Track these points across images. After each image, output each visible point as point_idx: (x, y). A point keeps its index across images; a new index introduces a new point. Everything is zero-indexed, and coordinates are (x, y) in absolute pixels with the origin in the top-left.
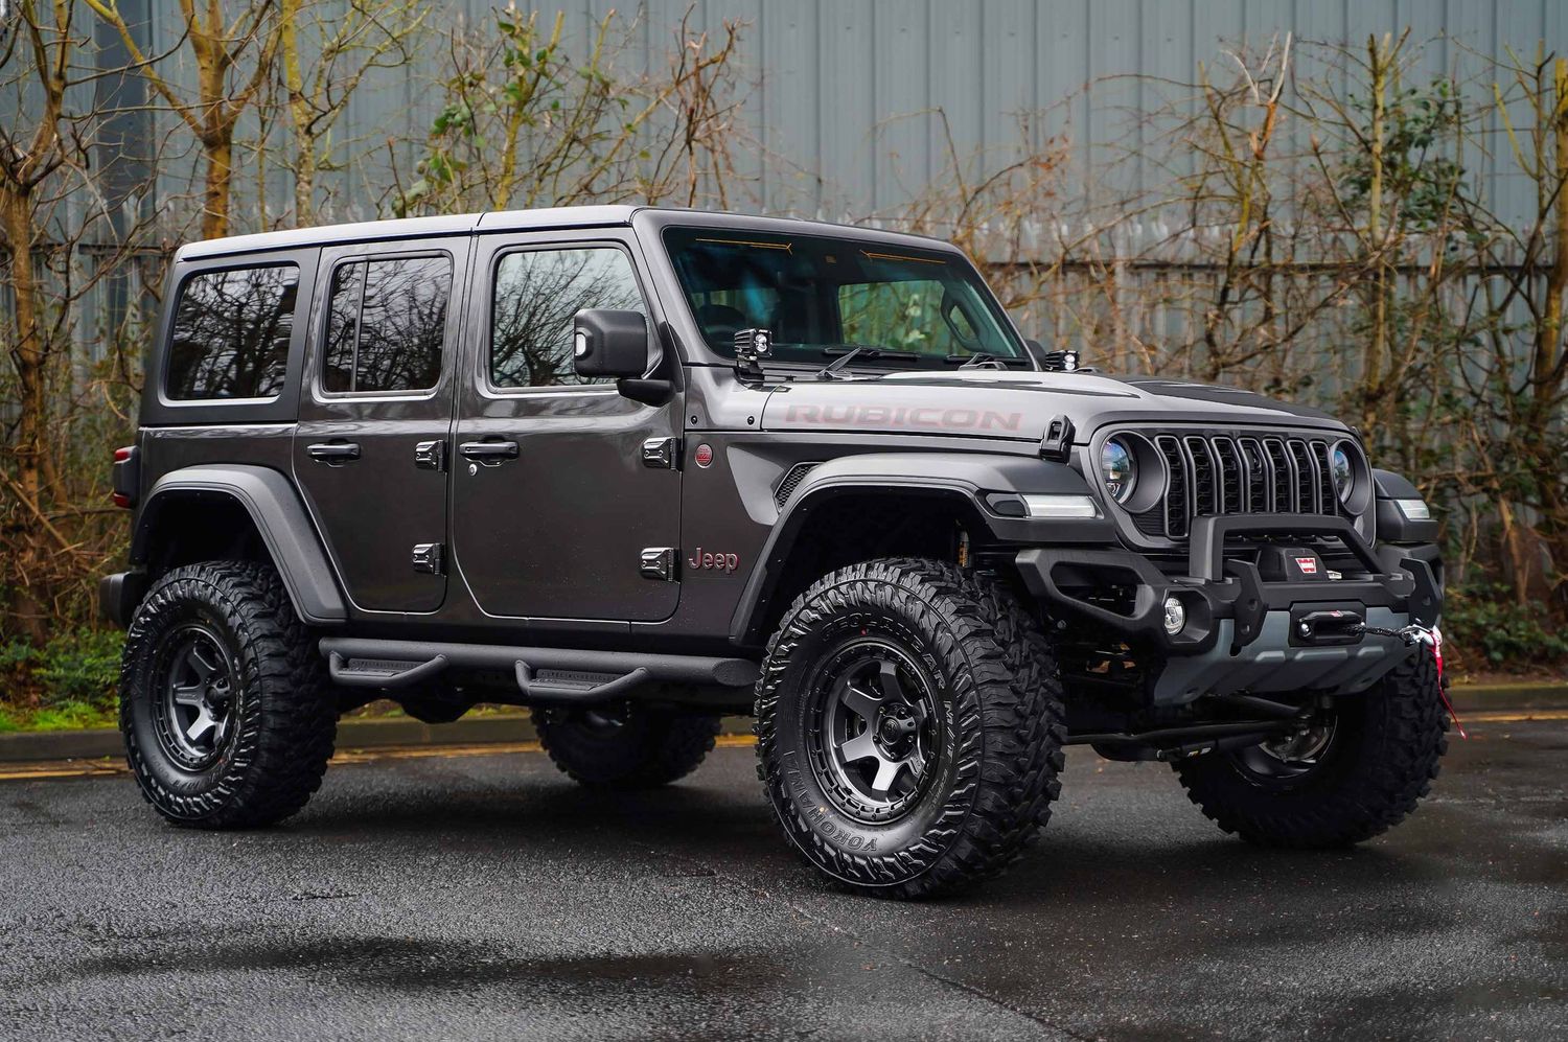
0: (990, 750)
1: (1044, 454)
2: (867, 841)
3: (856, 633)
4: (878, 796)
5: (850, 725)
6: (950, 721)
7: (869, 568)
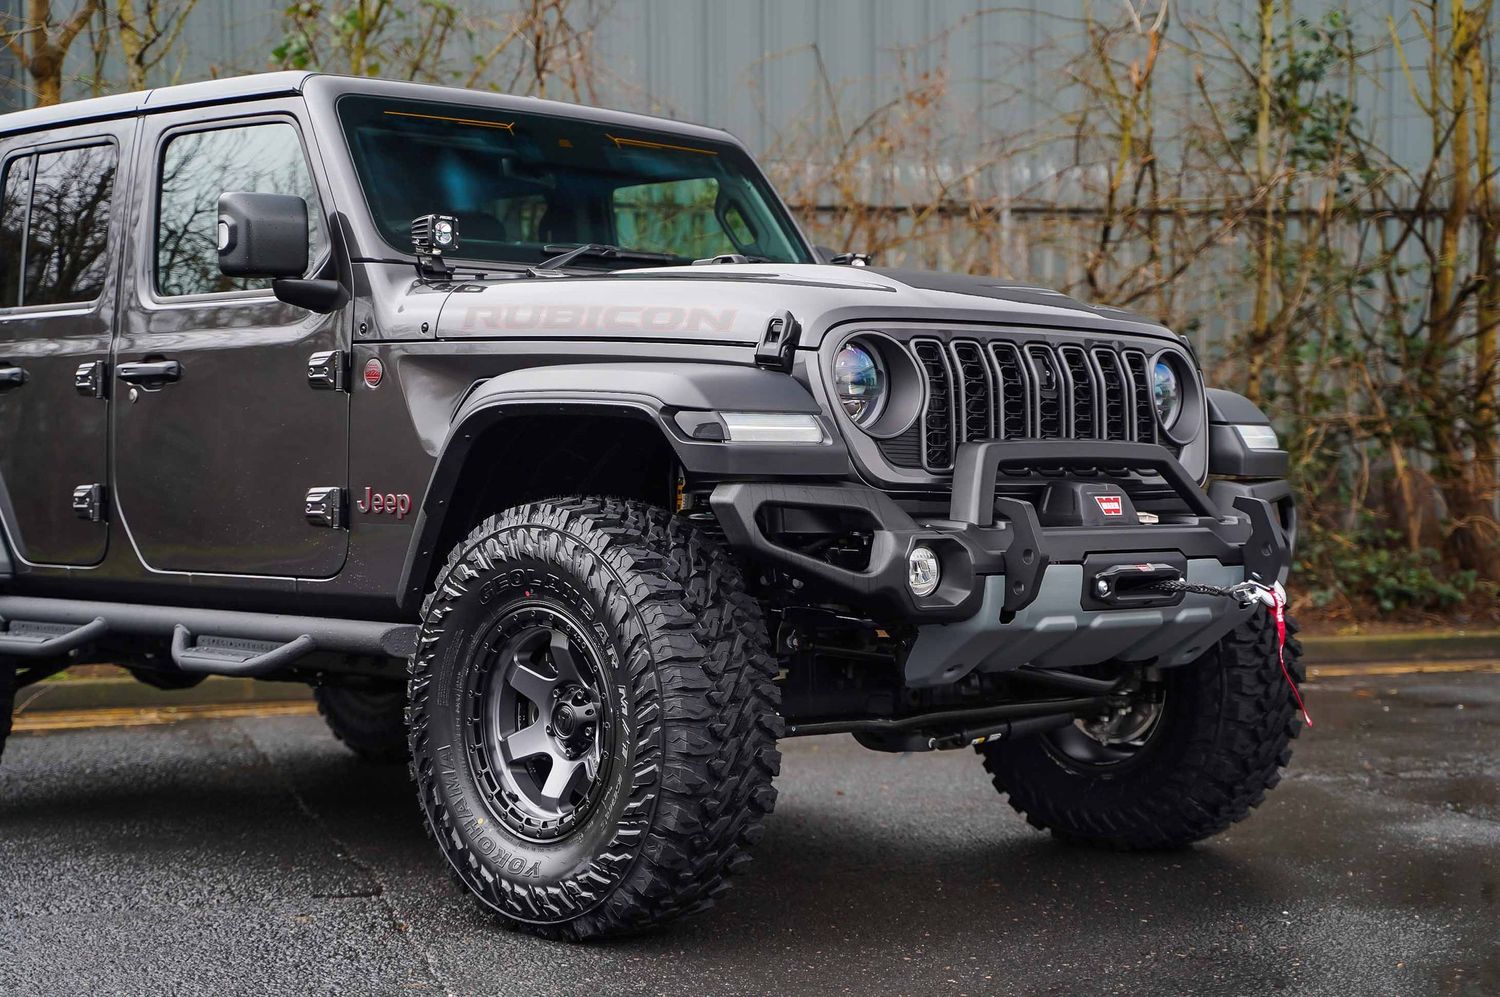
0: (673, 750)
1: (761, 361)
2: (530, 865)
3: (518, 593)
4: (546, 804)
5: (521, 711)
6: (625, 711)
7: (534, 509)
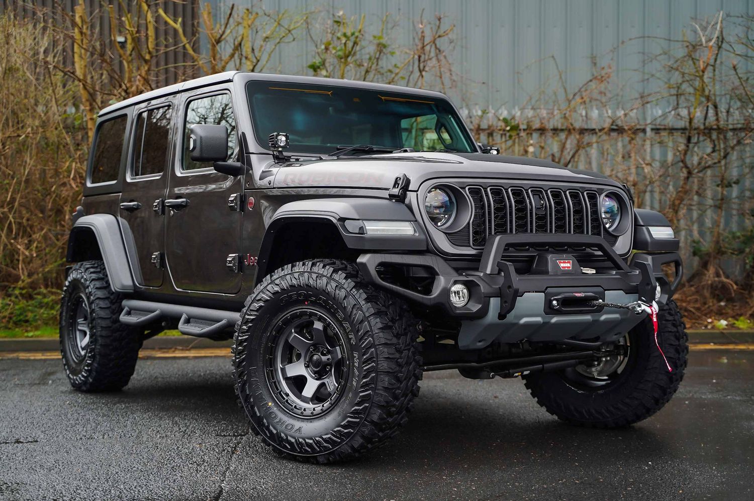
0: (380, 385)
1: (392, 197)
2: (297, 427)
3: (302, 302)
4: (305, 400)
5: (290, 356)
6: (356, 365)
7: (313, 265)
